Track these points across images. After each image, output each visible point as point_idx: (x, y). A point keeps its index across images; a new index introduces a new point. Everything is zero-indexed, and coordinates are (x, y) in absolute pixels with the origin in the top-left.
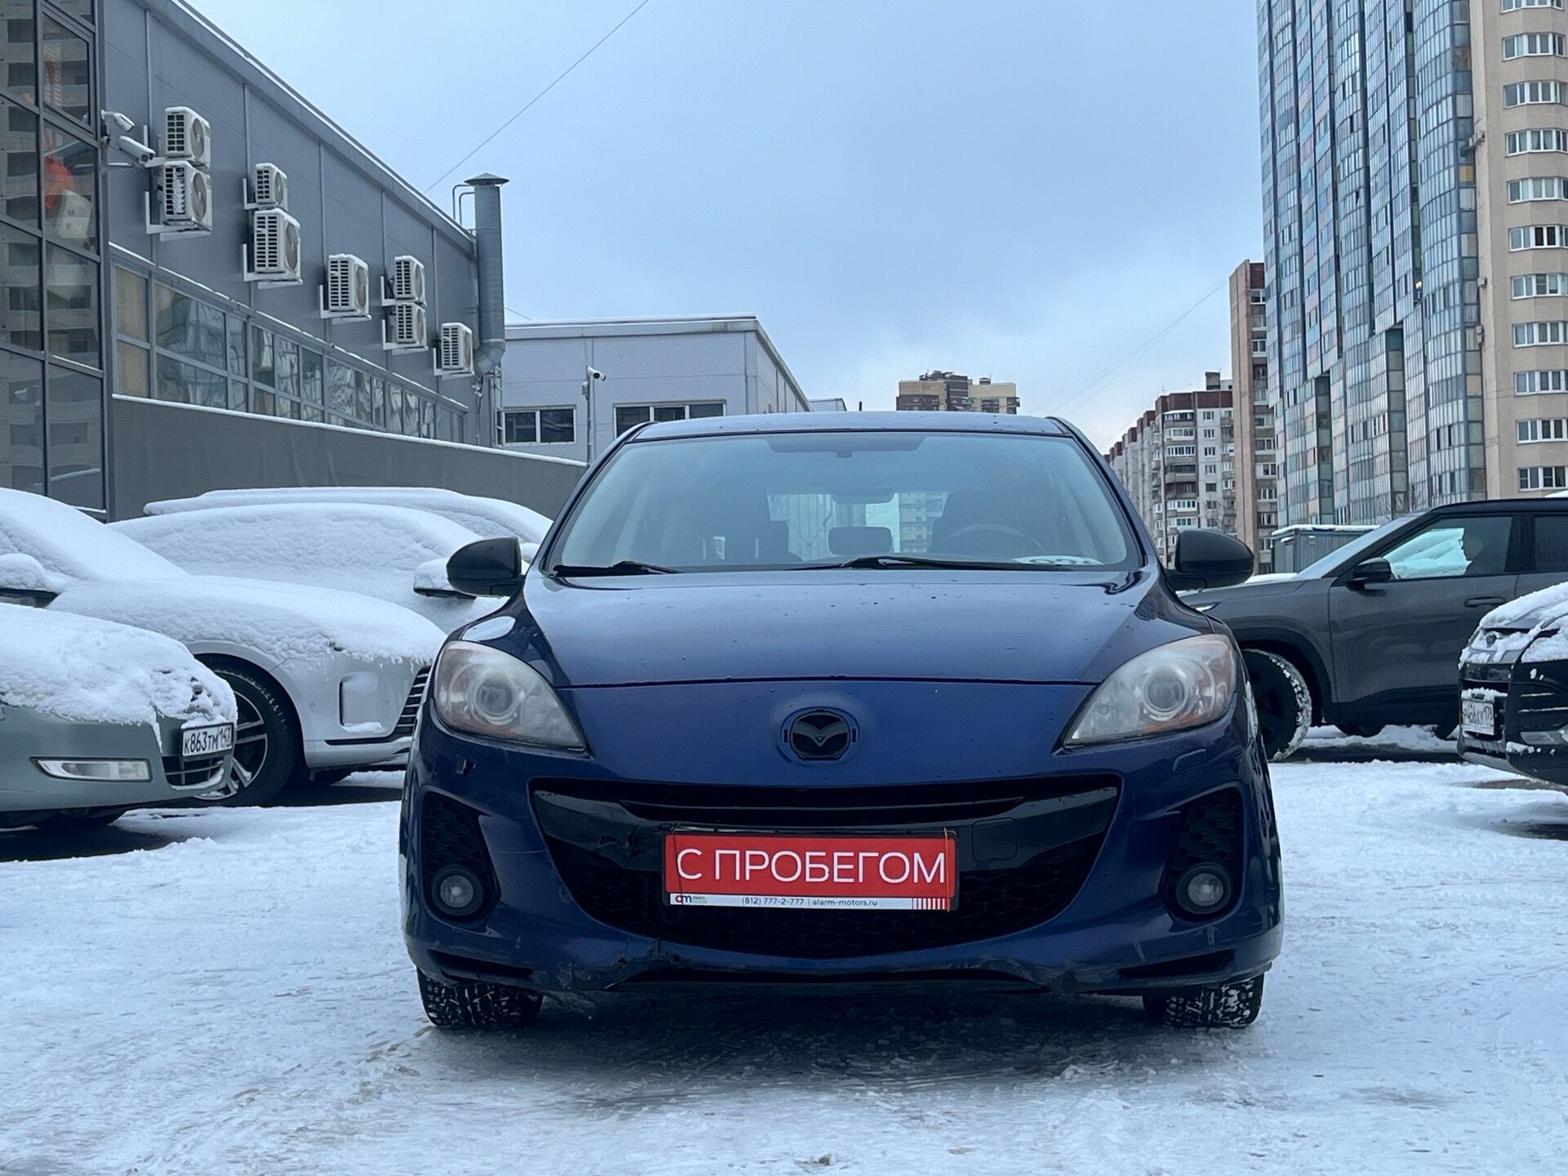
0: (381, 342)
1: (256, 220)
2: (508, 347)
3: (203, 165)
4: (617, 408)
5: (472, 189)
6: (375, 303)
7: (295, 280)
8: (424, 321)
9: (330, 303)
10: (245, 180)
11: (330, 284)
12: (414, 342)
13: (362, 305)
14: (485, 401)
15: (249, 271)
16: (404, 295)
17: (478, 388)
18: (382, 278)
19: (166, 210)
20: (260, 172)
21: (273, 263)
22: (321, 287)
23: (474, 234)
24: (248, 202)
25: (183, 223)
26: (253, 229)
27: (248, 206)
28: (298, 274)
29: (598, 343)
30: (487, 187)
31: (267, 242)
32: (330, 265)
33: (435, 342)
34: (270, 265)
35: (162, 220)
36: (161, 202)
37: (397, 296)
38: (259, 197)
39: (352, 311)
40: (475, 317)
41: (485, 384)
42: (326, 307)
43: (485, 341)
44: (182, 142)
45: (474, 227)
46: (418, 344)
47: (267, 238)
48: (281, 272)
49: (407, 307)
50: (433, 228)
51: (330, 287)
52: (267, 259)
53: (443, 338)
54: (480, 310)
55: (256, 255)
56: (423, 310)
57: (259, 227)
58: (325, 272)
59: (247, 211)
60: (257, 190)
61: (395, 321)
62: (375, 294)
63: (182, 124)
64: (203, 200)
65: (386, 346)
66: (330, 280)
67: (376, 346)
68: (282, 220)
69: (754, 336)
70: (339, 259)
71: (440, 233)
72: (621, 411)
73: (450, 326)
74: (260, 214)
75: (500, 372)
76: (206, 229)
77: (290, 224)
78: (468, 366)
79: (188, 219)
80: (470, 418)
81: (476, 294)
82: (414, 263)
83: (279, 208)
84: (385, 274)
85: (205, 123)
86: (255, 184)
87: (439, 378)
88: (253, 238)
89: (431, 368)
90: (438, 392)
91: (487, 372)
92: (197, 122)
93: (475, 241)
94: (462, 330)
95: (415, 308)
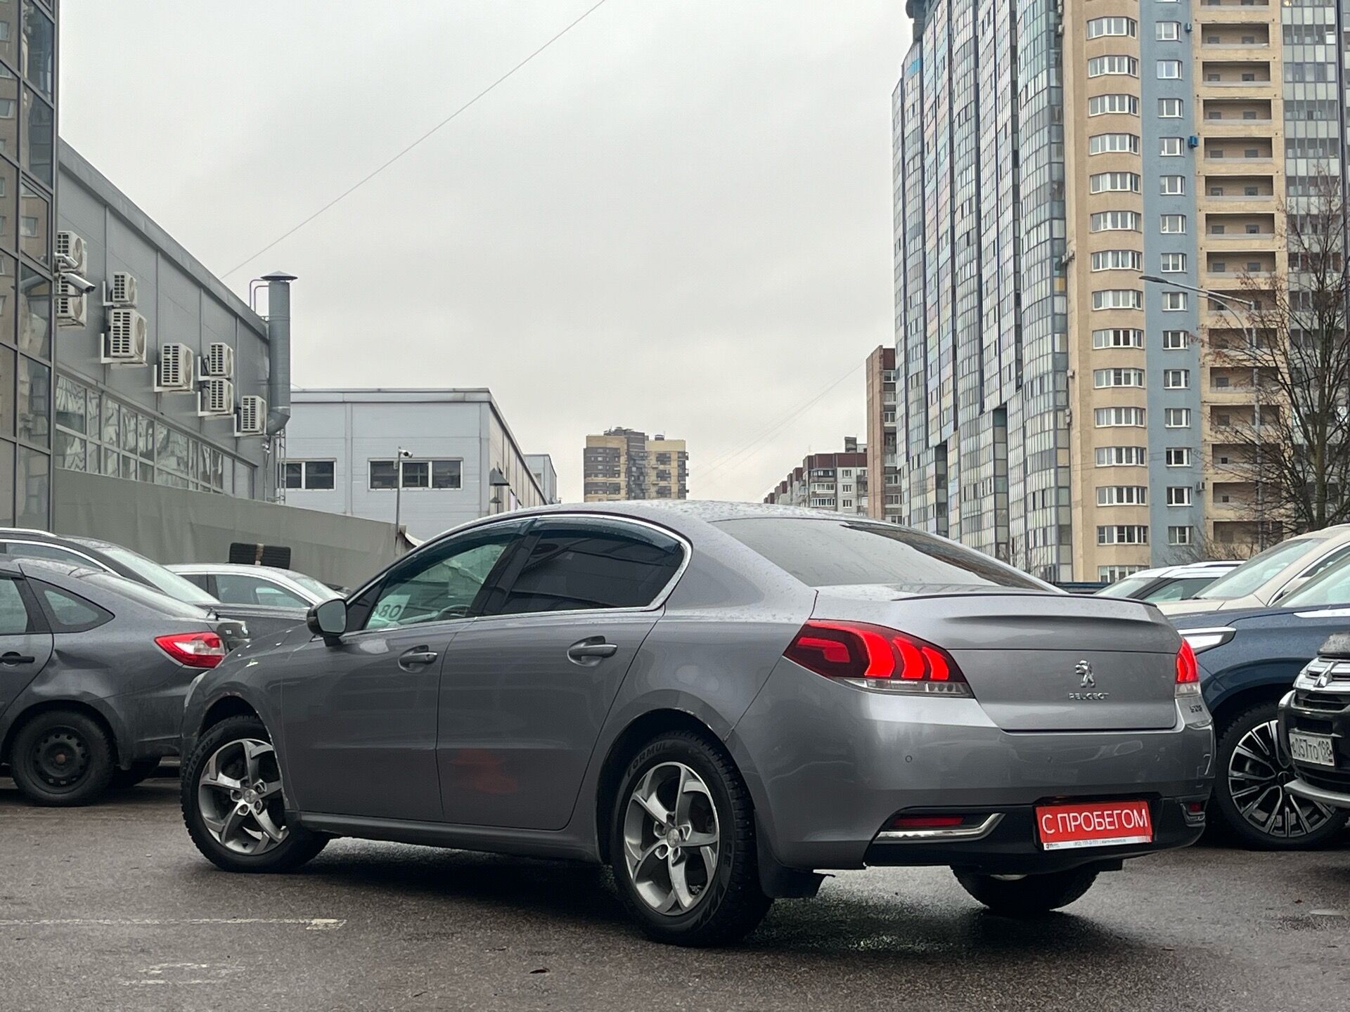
0: (196, 409)
1: (112, 315)
4: (371, 462)
5: (266, 283)
6: (194, 379)
7: (141, 363)
8: (232, 393)
9: (163, 379)
10: (104, 283)
11: (163, 364)
12: (223, 411)
13: (188, 381)
14: (271, 457)
15: (105, 356)
16: (217, 372)
17: (267, 447)
18: (199, 358)
20: (116, 277)
21: (126, 349)
22: (156, 366)
23: (267, 320)
24: (107, 301)
26: (110, 322)
27: (105, 304)
28: (144, 359)
30: (279, 282)
31: (121, 332)
32: (163, 349)
33: (237, 410)
34: (123, 351)
37: (211, 373)
38: (116, 297)
39: (180, 386)
40: (265, 388)
41: (272, 442)
42: (159, 384)
43: (274, 408)
45: (268, 314)
46: (227, 412)
47: (121, 329)
48: (132, 357)
49: (220, 382)
50: (236, 315)
51: (163, 367)
52: (121, 346)
53: (242, 406)
54: (271, 382)
55: (112, 346)
56: (231, 385)
57: (115, 321)
59: (105, 307)
60: (114, 291)
61: (209, 393)
63: (67, 242)
64: (81, 302)
65: (200, 414)
66: (163, 361)
67: (192, 414)
68: (134, 315)
69: (487, 406)
70: (171, 345)
71: (243, 321)
72: (375, 465)
73: (249, 397)
74: (116, 311)
75: (284, 433)
76: (83, 325)
77: (140, 319)
78: (262, 429)
79: (70, 317)
80: (260, 471)
81: (268, 370)
82: (226, 347)
83: (132, 306)
84: (201, 355)
85: (83, 242)
86: (112, 286)
87: (237, 438)
88: (110, 330)
89: (232, 431)
90: (236, 451)
91: (274, 433)
92: (78, 241)
93: (267, 326)
94: (259, 400)
95: (226, 383)
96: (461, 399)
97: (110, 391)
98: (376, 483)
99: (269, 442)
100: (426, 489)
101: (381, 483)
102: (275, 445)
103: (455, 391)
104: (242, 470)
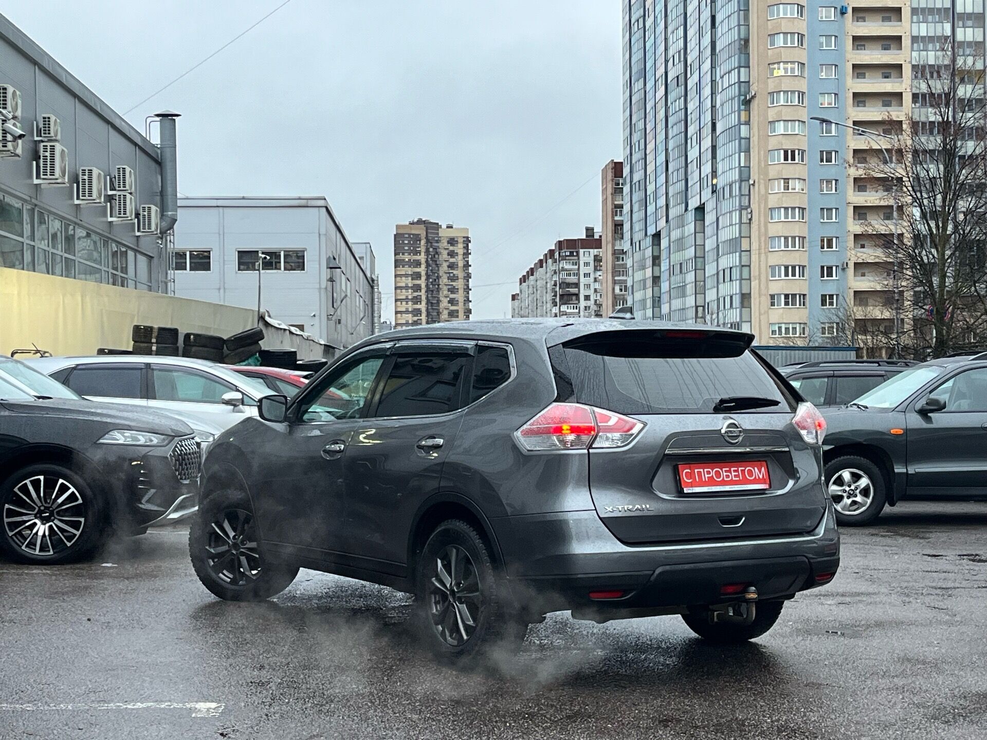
0: (106, 216)
1: (42, 147)
2: (179, 212)
3: (17, 117)
4: (239, 252)
5: (158, 119)
8: (133, 204)
9: (81, 195)
10: (35, 123)
12: (127, 217)
13: (100, 196)
15: (37, 178)
16: (122, 188)
18: (108, 177)
20: (44, 118)
22: (75, 185)
23: (159, 146)
24: (37, 136)
25: (5, 153)
26: (40, 152)
27: (36, 138)
28: (66, 180)
29: (228, 211)
31: (49, 160)
32: (81, 171)
33: (137, 215)
34: (50, 175)
37: (117, 188)
38: (45, 134)
39: (94, 199)
40: (158, 198)
42: (78, 198)
43: (165, 213)
45: (159, 142)
47: (49, 158)
48: (56, 179)
50: (136, 144)
51: (81, 185)
52: (48, 171)
53: (141, 213)
54: (162, 192)
55: (42, 171)
56: (133, 198)
57: (44, 151)
58: (79, 176)
59: (36, 142)
60: (42, 129)
63: (6, 93)
65: (110, 219)
66: (80, 181)
67: (104, 219)
68: (58, 148)
69: (324, 209)
70: (87, 168)
71: (140, 148)
72: (241, 253)
73: (146, 206)
74: (45, 144)
75: (173, 232)
76: (18, 156)
77: (63, 150)
78: (157, 230)
79: (8, 151)
80: (155, 261)
81: (160, 184)
82: (128, 170)
83: (56, 141)
84: (109, 175)
85: (18, 93)
86: (41, 125)
87: (138, 237)
88: (40, 158)
89: (134, 231)
90: (138, 246)
91: (165, 232)
92: (14, 92)
93: (159, 151)
94: (154, 208)
95: (128, 196)
96: (304, 204)
97: (42, 205)
98: (242, 267)
99: (162, 238)
100: (279, 271)
101: (246, 267)
102: (166, 240)
103: (300, 199)
104: (142, 260)
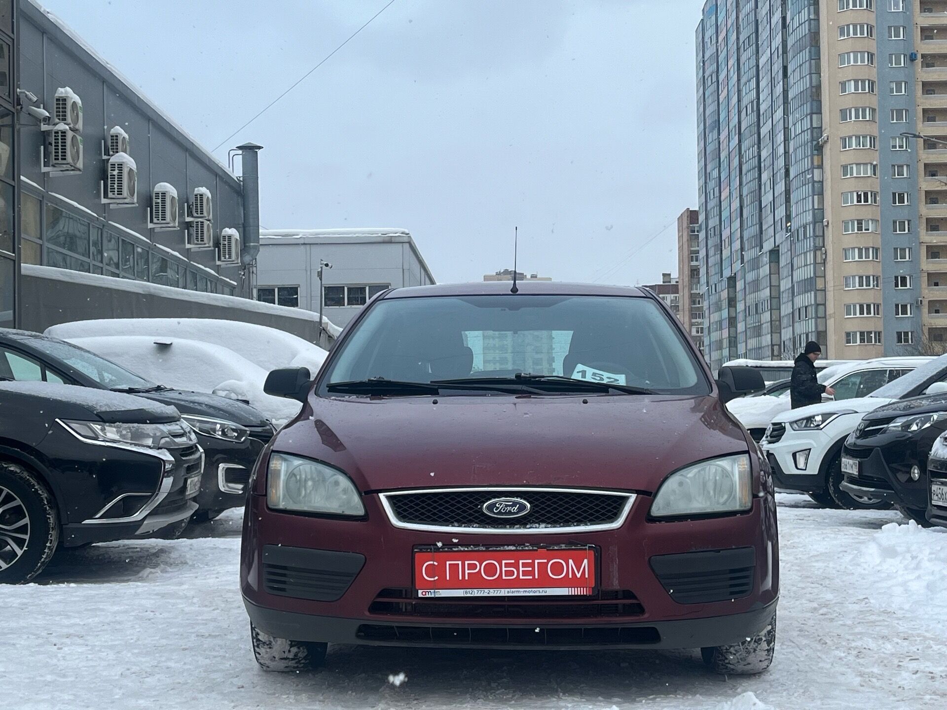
0: (184, 243)
1: (109, 166)
2: (261, 249)
3: (77, 130)
4: (325, 288)
5: (240, 152)
6: (181, 220)
7: (134, 204)
8: (211, 231)
9: (154, 218)
10: (103, 141)
11: (154, 207)
12: (205, 244)
13: (174, 220)
14: (246, 281)
15: (105, 198)
16: (199, 215)
17: (243, 273)
18: (186, 204)
19: (54, 157)
20: (112, 136)
21: (120, 192)
22: (149, 208)
23: (241, 179)
24: (105, 155)
25: (65, 166)
26: (108, 171)
28: (135, 200)
29: (314, 248)
30: (250, 151)
31: (116, 179)
32: (154, 195)
33: (217, 244)
34: (118, 194)
35: (51, 164)
36: (51, 153)
37: (195, 215)
38: (113, 152)
39: (168, 223)
40: (240, 230)
41: (247, 270)
42: (151, 221)
43: (247, 244)
44: (65, 116)
45: (241, 175)
46: (207, 245)
47: (116, 177)
48: (125, 198)
49: (201, 222)
50: (216, 174)
51: (154, 209)
52: (116, 190)
53: (222, 242)
55: (109, 187)
56: (211, 225)
57: (111, 170)
58: (150, 199)
59: (104, 160)
60: (110, 147)
61: (193, 231)
62: (181, 215)
64: (78, 152)
65: (188, 246)
66: (154, 204)
67: (182, 246)
69: (408, 245)
70: (160, 192)
71: (221, 178)
72: (328, 290)
73: (226, 235)
74: (112, 162)
75: (256, 263)
76: (79, 170)
77: (131, 169)
78: (237, 259)
81: (243, 217)
84: (187, 202)
85: (78, 105)
86: (109, 143)
87: (219, 266)
88: (107, 177)
89: (214, 260)
91: (248, 264)
92: (74, 103)
93: (241, 184)
94: (233, 237)
95: (206, 223)
98: (328, 303)
99: (244, 270)
101: (332, 302)
102: (249, 272)
104: (223, 290)
